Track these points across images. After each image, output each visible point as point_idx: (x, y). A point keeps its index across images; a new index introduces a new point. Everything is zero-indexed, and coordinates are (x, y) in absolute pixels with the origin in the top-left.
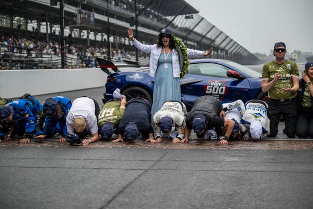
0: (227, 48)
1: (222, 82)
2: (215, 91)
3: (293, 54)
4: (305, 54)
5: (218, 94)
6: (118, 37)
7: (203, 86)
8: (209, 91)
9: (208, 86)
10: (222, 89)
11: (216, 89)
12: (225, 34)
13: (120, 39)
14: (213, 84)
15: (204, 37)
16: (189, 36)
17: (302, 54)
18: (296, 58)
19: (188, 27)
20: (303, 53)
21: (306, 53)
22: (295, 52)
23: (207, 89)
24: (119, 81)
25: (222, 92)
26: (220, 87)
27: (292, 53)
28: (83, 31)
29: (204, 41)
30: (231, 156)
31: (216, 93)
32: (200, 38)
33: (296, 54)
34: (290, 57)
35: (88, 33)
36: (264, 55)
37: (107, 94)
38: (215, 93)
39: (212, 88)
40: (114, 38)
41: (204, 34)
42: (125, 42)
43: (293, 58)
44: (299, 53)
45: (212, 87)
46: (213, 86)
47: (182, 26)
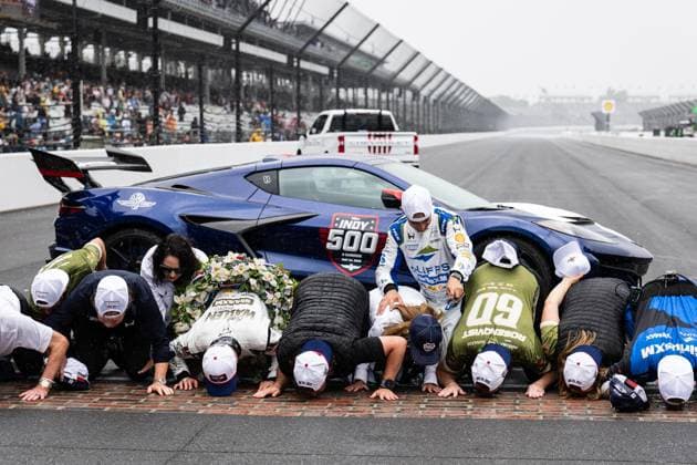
0: (418, 83)
1: (369, 220)
2: (351, 244)
3: (604, 102)
4: (639, 100)
5: (358, 252)
6: (107, 50)
7: (318, 228)
8: (334, 243)
9: (332, 232)
10: (370, 240)
11: (353, 238)
12: (408, 46)
13: (114, 53)
14: (345, 224)
15: (354, 50)
16: (311, 49)
17: (630, 100)
18: (612, 111)
19: (308, 22)
20: (634, 98)
21: (642, 98)
22: (610, 94)
23: (330, 238)
24: (93, 211)
25: (368, 245)
26: (363, 232)
27: (602, 98)
28: (8, 29)
29: (354, 61)
30: (370, 439)
31: (354, 248)
32: (344, 53)
33: (613, 102)
34: (594, 110)
35: (22, 37)
36: (524, 103)
37: (58, 249)
38: (350, 249)
39: (343, 236)
40: (97, 51)
41: (354, 42)
42: (127, 61)
43: (605, 111)
44: (621, 98)
45: (341, 232)
46: (346, 231)
47: (292, 18)
